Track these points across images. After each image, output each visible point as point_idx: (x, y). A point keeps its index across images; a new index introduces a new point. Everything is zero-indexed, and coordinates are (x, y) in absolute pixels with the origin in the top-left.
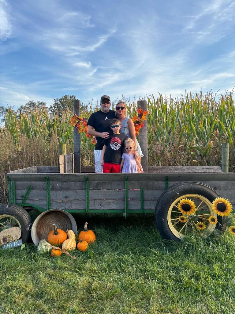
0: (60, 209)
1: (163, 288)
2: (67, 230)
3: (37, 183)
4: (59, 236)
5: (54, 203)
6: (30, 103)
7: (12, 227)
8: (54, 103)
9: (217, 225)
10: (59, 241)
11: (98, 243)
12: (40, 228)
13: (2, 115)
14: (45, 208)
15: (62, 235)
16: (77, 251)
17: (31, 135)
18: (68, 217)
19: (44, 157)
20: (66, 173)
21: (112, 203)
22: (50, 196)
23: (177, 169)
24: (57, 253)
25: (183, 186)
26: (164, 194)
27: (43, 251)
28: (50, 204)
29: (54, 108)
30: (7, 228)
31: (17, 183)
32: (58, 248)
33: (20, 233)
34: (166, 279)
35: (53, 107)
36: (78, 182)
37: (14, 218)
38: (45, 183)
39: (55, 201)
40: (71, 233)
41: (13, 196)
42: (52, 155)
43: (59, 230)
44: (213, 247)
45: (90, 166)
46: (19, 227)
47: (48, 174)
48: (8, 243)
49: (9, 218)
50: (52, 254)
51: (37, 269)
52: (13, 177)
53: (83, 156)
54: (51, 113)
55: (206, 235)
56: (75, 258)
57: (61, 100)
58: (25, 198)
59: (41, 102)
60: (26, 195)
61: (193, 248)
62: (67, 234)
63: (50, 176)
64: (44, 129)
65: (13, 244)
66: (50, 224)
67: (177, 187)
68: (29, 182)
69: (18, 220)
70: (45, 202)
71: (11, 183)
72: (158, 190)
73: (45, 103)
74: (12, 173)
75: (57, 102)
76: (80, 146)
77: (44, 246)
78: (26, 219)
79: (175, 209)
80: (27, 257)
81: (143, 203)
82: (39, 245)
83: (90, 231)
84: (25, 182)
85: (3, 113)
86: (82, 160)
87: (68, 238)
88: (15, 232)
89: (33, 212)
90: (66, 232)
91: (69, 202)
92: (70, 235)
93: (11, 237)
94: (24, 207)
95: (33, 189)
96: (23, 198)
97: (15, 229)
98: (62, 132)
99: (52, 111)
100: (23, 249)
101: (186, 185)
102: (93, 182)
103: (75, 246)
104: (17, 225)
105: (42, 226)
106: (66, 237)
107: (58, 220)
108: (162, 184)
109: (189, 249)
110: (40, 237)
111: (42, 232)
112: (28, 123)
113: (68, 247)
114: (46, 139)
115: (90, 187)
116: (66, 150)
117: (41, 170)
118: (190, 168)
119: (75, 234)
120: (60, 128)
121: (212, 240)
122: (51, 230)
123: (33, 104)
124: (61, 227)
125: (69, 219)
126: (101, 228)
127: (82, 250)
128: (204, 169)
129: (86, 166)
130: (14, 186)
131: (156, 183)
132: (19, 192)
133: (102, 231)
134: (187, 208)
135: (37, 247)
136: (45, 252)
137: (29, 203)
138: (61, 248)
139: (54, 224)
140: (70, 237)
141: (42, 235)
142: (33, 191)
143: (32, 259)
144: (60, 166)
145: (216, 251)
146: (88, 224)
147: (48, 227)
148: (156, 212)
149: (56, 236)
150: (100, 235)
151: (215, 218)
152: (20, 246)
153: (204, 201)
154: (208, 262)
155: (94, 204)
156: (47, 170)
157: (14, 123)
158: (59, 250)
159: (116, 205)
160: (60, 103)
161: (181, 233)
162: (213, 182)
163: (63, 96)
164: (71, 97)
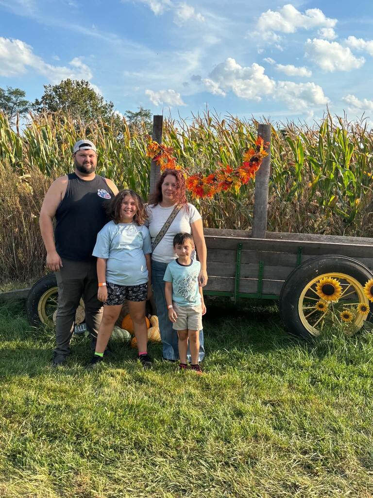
2: (150, 315)
8: (45, 94)
9: (369, 315)
25: (325, 260)
26: (295, 272)
27: (121, 340)
29: (42, 105)
35: (42, 102)
40: (155, 319)
44: (359, 347)
50: (133, 344)
55: (350, 333)
57: (58, 89)
59: (14, 89)
62: (150, 321)
67: (317, 262)
72: (284, 266)
73: (24, 92)
75: (49, 93)
79: (309, 293)
81: (261, 285)
87: (152, 325)
92: (154, 321)
101: (330, 259)
108: (293, 258)
131: (283, 255)
134: (328, 290)
136: (123, 341)
151: (366, 306)
153: (354, 285)
159: (220, 285)
160: (57, 95)
161: (314, 327)
162: (368, 259)
163: (62, 81)
164: (78, 85)
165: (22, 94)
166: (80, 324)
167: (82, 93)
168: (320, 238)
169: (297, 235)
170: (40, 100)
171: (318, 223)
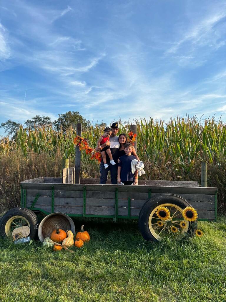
0: (62, 213)
1: (139, 275)
2: (67, 230)
3: (44, 191)
4: (60, 234)
5: (57, 208)
6: (36, 117)
7: (23, 226)
8: (59, 118)
10: (61, 239)
11: (92, 242)
12: (45, 229)
13: (9, 128)
14: (50, 212)
15: (62, 234)
16: (74, 247)
17: (38, 150)
18: (68, 220)
19: (49, 169)
20: (68, 184)
21: (104, 210)
22: (54, 203)
23: (161, 183)
24: (58, 248)
25: (161, 196)
26: (147, 203)
27: (47, 246)
28: (54, 209)
29: (58, 123)
30: (19, 227)
31: (28, 190)
32: (59, 244)
33: (29, 231)
34: (143, 269)
35: (58, 121)
36: (78, 191)
37: (25, 218)
38: (50, 192)
39: (58, 206)
40: (70, 233)
41: (24, 201)
42: (56, 168)
43: (60, 230)
44: (184, 248)
45: (88, 178)
46: (28, 226)
47: (53, 184)
48: (19, 239)
49: (20, 219)
50: (54, 248)
51: (43, 259)
52: (25, 185)
53: (83, 170)
54: (55, 127)
55: (180, 238)
56: (73, 252)
57: (65, 115)
58: (34, 203)
59: (46, 117)
60: (35, 200)
61: (168, 248)
62: (67, 234)
63: (55, 186)
64: (50, 144)
65: (23, 240)
66: (53, 225)
67: (157, 198)
68: (38, 190)
69: (28, 221)
70: (49, 207)
71: (23, 190)
72: (142, 200)
73: (50, 118)
74: (24, 182)
75: (61, 118)
76: (80, 162)
77: (48, 242)
78: (34, 220)
79: (155, 215)
80: (34, 250)
81: (130, 210)
82: (44, 242)
83: (86, 232)
84: (35, 190)
85: (10, 126)
86: (81, 173)
87: (67, 237)
88: (25, 231)
89: (40, 215)
90: (66, 232)
91: (70, 207)
92: (69, 234)
93: (22, 234)
94: (33, 211)
95: (40, 196)
96: (32, 203)
97: (26, 228)
98: (65, 148)
99: (56, 125)
100: (31, 244)
101: (164, 196)
102: (90, 192)
103: (73, 243)
104: (27, 225)
105: (47, 227)
106: (66, 236)
107: (59, 222)
108: (146, 195)
109: (164, 248)
110: (44, 236)
111: (46, 232)
112: (36, 139)
113: (67, 244)
114: (51, 153)
115: (87, 196)
116: (68, 164)
117: (47, 180)
118: (172, 183)
119: (73, 234)
120: (64, 144)
121: (184, 242)
122: (53, 230)
123: (39, 118)
124: (62, 228)
125: (69, 222)
126: (95, 231)
127: (78, 247)
128: (184, 183)
129: (85, 178)
130: (25, 193)
131: (141, 194)
132: (29, 198)
133: (95, 233)
134: (163, 214)
135: (42, 243)
136: (49, 247)
137: (36, 207)
138: (62, 244)
139: (57, 225)
140: (69, 236)
141: (46, 235)
142: (40, 197)
143: (38, 252)
144: (64, 177)
145: (185, 250)
146: (84, 227)
147: (51, 228)
148: (139, 218)
149: (58, 234)
150: (94, 236)
151: (185, 223)
152: (29, 242)
153: (179, 210)
154: (178, 258)
155: (90, 210)
156: (52, 181)
157: (24, 138)
158: (60, 245)
159: (107, 212)
160: (64, 118)
161: (159, 235)
162: (188, 194)
163: (67, 112)
164: (74, 113)
165: (49, 119)
166: (27, 237)
167: (76, 117)
168: (166, 182)
169: (154, 181)
170: (57, 121)
171: (167, 174)
